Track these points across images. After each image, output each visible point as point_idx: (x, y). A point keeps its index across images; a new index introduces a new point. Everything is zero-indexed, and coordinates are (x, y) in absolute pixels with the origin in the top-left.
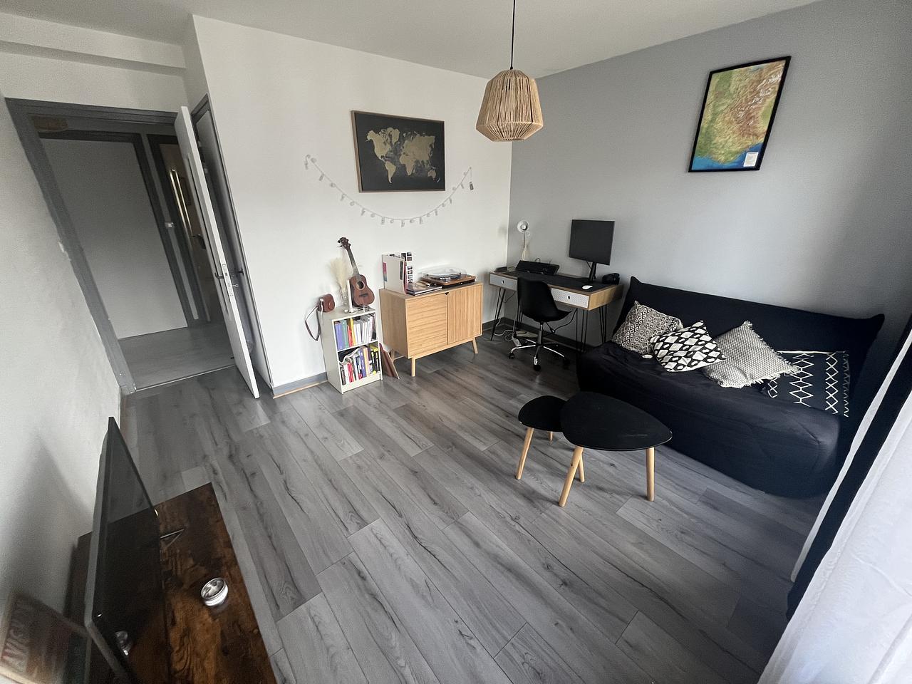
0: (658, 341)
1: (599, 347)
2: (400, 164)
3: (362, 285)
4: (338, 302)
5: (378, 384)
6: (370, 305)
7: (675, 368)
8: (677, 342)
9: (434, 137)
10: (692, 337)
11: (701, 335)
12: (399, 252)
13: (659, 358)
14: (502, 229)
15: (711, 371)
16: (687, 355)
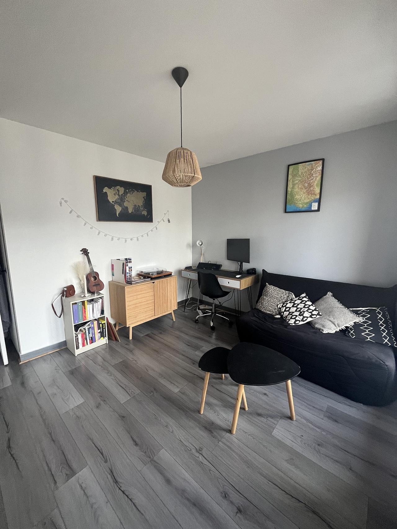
0: (282, 306)
1: (249, 312)
2: (124, 206)
3: (95, 278)
4: (77, 290)
5: (104, 347)
6: (100, 292)
7: (295, 323)
8: (293, 306)
9: (146, 193)
10: (301, 303)
11: (306, 301)
12: (122, 258)
13: (284, 317)
14: (188, 245)
15: (315, 323)
16: (300, 314)
